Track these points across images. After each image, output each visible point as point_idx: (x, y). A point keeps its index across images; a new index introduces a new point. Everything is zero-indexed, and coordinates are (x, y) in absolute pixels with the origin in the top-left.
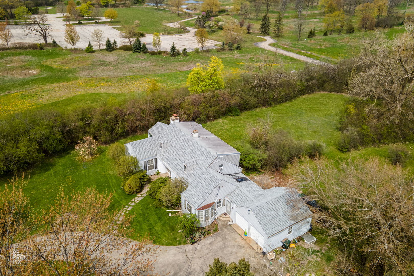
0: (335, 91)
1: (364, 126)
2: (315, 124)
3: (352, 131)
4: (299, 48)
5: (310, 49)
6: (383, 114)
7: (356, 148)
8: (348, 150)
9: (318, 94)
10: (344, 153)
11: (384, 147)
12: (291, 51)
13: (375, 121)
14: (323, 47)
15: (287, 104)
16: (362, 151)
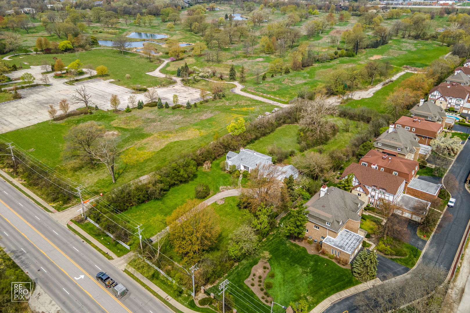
0: (291, 123)
1: (308, 141)
2: (288, 142)
3: (304, 144)
4: (262, 92)
5: (268, 93)
6: (313, 135)
7: (306, 150)
8: (303, 151)
9: (284, 126)
10: (302, 152)
11: (316, 148)
12: (257, 95)
13: (311, 138)
14: (275, 90)
15: (272, 134)
16: (308, 150)
